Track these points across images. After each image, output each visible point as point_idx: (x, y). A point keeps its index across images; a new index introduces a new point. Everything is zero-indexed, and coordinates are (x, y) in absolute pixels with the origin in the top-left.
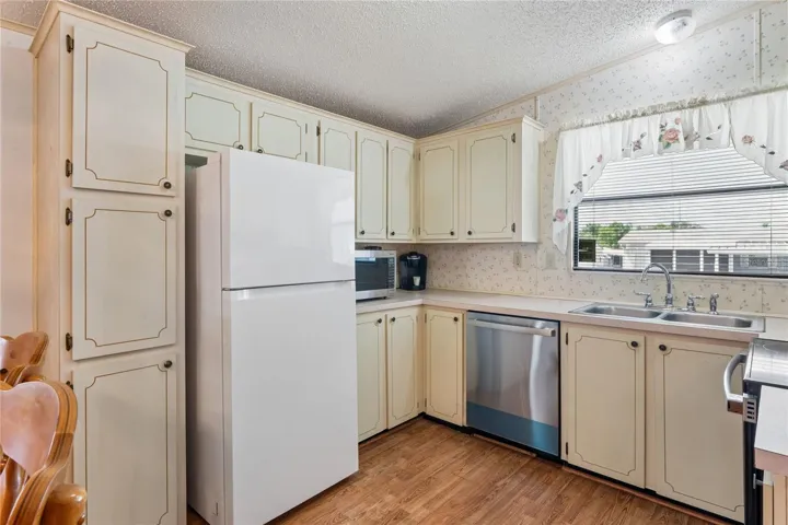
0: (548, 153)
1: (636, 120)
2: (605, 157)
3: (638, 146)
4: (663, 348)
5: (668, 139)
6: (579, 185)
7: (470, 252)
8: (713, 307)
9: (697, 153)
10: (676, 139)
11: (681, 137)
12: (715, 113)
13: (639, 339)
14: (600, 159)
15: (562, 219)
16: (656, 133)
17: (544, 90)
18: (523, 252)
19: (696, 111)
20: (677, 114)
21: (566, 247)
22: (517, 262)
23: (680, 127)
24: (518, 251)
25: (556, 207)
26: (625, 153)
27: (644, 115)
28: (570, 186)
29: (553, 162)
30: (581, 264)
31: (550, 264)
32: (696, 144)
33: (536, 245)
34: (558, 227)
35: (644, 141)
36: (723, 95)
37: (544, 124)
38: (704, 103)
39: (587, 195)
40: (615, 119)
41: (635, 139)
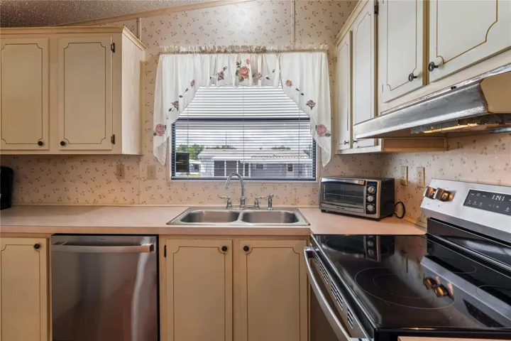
0: (148, 72)
1: (220, 55)
2: (197, 83)
3: (221, 76)
4: (246, 249)
5: (242, 74)
6: (176, 104)
7: (69, 164)
8: (270, 204)
9: (259, 88)
10: (247, 75)
11: (250, 74)
12: (270, 59)
13: (228, 243)
14: (193, 83)
15: (161, 134)
16: (234, 69)
17: (147, 14)
18: (126, 164)
19: (260, 56)
20: (248, 56)
21: (164, 158)
22: (120, 174)
23: (249, 67)
24: (120, 164)
25: (156, 122)
26: (213, 82)
27: (225, 52)
28: (168, 104)
29: (153, 82)
30: (178, 174)
31: (151, 174)
32: (260, 81)
33: (137, 158)
34: (158, 141)
35: (226, 73)
36: (276, 49)
37: (145, 45)
38: (264, 51)
39: (184, 114)
40: (203, 52)
41: (219, 71)
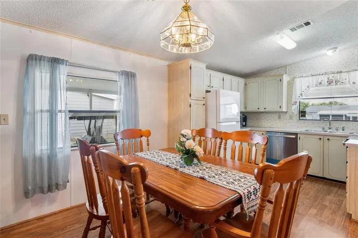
0: (291, 84)
1: (320, 76)
2: (310, 86)
3: (320, 83)
4: (328, 139)
5: (330, 82)
6: (301, 94)
7: (262, 114)
8: (343, 130)
9: (339, 86)
10: (332, 82)
11: (334, 82)
12: (344, 76)
14: (308, 87)
15: (295, 104)
16: (326, 80)
17: (290, 65)
18: (281, 114)
19: (339, 74)
20: (332, 75)
21: (296, 112)
22: (279, 118)
23: (334, 79)
24: (280, 114)
25: (294, 100)
26: (316, 86)
27: (322, 74)
28: (298, 95)
29: (292, 87)
30: (301, 118)
31: (291, 118)
32: (339, 84)
33: (286, 112)
34: (294, 107)
35: (322, 82)
36: (347, 70)
37: (289, 75)
38: (341, 72)
39: (304, 97)
40: (313, 75)
41: (320, 81)
